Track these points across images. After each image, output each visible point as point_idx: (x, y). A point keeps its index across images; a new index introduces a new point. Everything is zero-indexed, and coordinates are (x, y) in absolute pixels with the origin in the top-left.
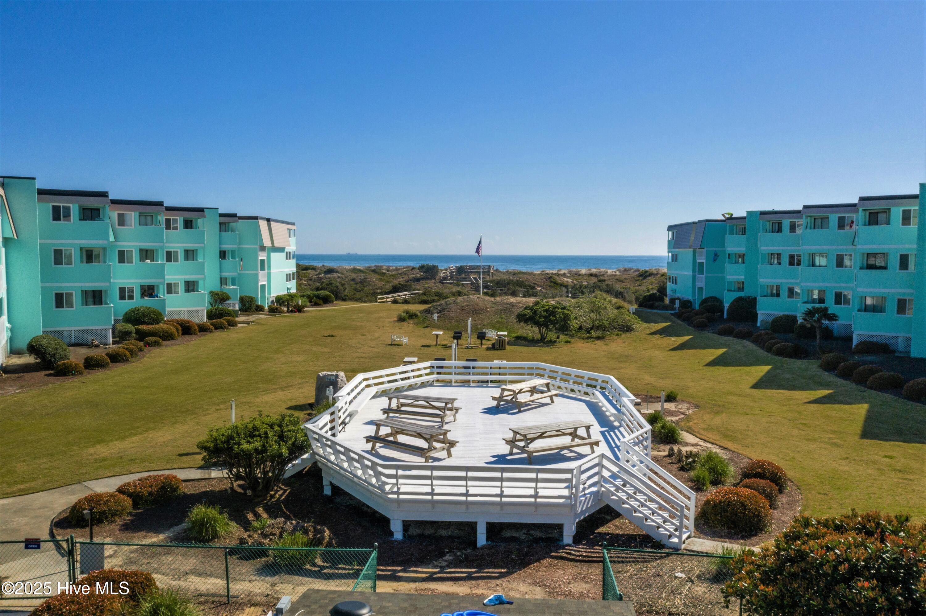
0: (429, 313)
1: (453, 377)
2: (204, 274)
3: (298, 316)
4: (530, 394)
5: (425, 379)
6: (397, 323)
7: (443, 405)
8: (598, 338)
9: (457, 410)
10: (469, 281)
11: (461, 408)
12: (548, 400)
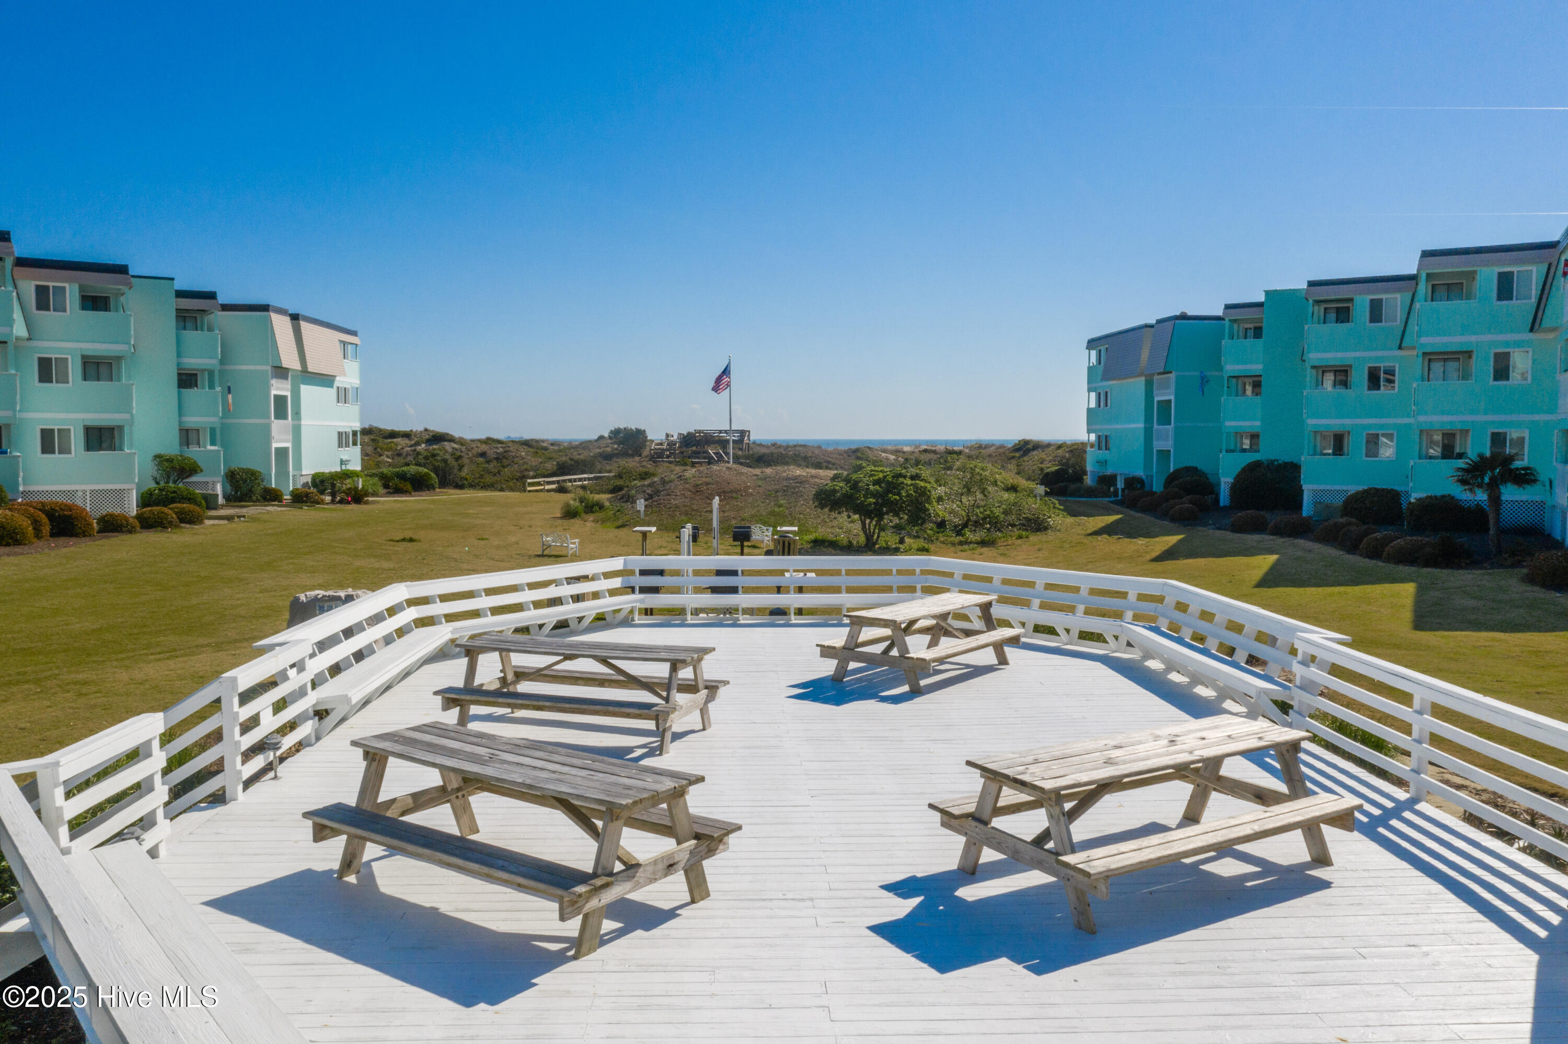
0: (627, 501)
1: (690, 600)
2: (130, 412)
3: (352, 510)
4: (927, 638)
5: (606, 604)
6: (560, 521)
7: (661, 670)
8: (983, 543)
9: (712, 688)
10: (705, 458)
11: (726, 683)
12: (988, 657)
